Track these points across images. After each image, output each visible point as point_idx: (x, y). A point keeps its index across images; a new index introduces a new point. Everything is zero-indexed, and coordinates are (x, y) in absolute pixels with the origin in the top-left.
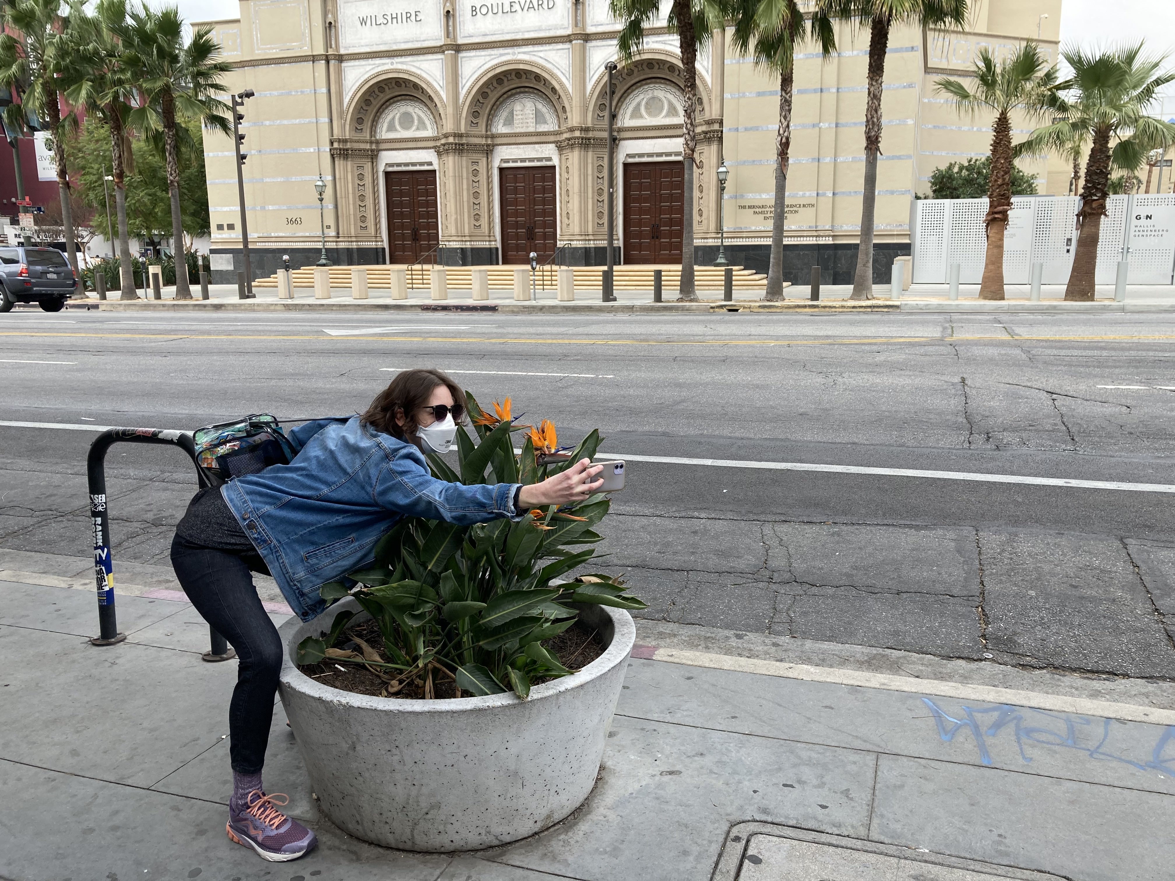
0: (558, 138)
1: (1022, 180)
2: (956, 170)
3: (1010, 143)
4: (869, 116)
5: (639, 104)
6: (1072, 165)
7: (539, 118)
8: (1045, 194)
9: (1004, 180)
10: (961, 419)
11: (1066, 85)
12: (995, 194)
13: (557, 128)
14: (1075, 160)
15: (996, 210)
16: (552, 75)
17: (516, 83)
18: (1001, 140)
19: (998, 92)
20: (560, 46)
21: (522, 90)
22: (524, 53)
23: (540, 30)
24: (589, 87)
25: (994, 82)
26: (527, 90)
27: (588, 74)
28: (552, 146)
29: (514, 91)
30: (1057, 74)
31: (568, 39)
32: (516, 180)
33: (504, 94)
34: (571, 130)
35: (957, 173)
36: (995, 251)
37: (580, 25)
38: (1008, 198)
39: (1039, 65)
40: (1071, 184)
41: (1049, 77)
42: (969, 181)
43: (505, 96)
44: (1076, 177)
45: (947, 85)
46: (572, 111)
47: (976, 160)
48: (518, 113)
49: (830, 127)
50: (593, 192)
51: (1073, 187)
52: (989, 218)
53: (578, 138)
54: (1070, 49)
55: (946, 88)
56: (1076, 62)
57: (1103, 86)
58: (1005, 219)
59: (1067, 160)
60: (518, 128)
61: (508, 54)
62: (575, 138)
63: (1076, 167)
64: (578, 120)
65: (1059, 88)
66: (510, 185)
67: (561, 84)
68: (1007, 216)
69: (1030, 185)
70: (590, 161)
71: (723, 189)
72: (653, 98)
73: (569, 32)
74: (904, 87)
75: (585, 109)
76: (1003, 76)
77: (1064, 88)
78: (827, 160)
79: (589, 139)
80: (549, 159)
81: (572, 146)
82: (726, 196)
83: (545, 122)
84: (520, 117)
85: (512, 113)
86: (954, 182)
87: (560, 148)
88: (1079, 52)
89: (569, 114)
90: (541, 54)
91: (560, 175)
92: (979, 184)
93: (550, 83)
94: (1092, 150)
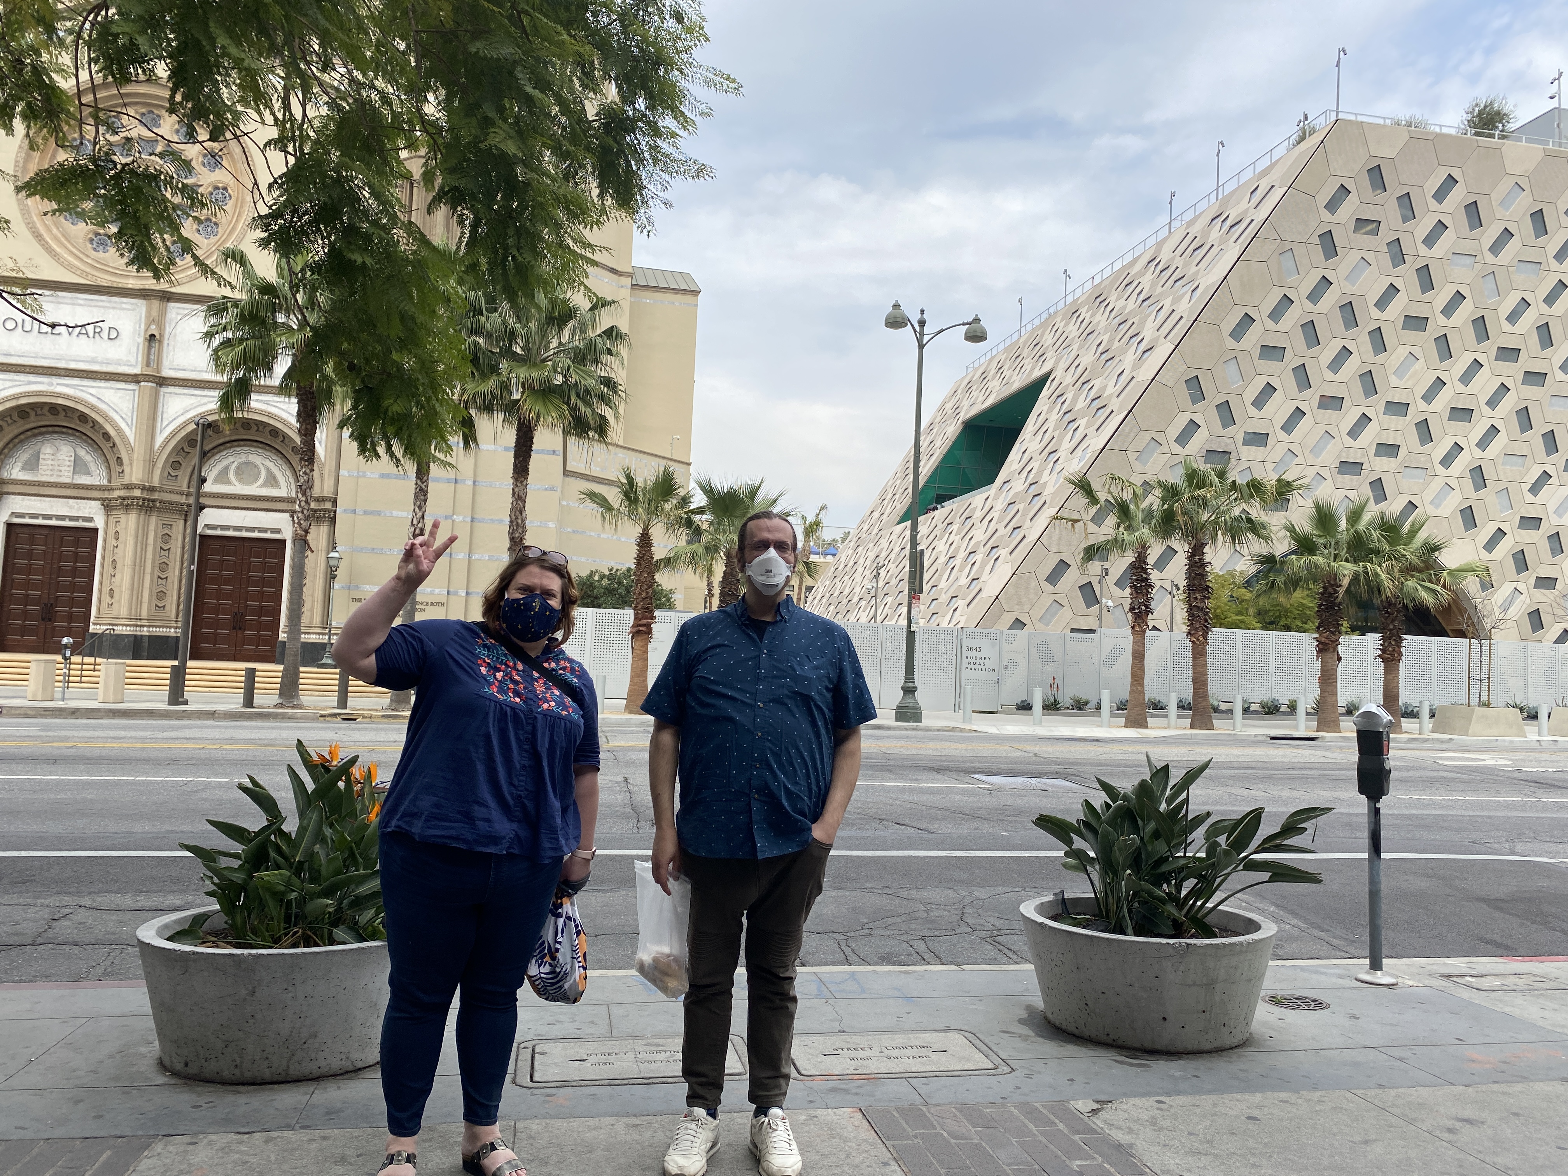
0: (106, 495)
1: (661, 593)
2: (596, 578)
3: (652, 558)
4: (513, 517)
5: (227, 468)
6: (706, 583)
7: (79, 466)
8: (682, 609)
9: (647, 593)
10: (628, 810)
11: (700, 511)
12: (639, 607)
13: (105, 482)
14: (709, 578)
15: (640, 622)
16: (106, 418)
17: (50, 420)
18: (644, 554)
19: (640, 510)
20: (122, 385)
21: (57, 429)
22: (67, 386)
23: (93, 361)
24: (159, 440)
25: (636, 500)
26: (64, 430)
27: (159, 424)
28: (97, 504)
29: (43, 429)
30: (691, 500)
31: (135, 379)
32: (32, 540)
33: (27, 431)
34: (129, 487)
35: (598, 581)
36: (640, 663)
37: (154, 365)
38: (652, 612)
39: (676, 489)
40: (706, 602)
41: (685, 501)
42: (610, 591)
43: (29, 433)
44: (710, 595)
45: (592, 496)
46: (131, 464)
47: (617, 570)
48: (47, 456)
49: (464, 521)
50: (153, 567)
51: (708, 604)
52: (634, 630)
53: (138, 498)
54: (703, 478)
55: (591, 498)
56: (708, 490)
57: (731, 516)
58: (649, 632)
59: (701, 577)
60: (44, 474)
61: (42, 383)
62: (133, 498)
63: (710, 584)
64: (140, 476)
65: (693, 512)
66: (22, 547)
67: (119, 430)
68: (651, 629)
69: (669, 600)
70: (152, 527)
71: (334, 577)
72: (247, 463)
73: (137, 371)
74: (546, 489)
75: (151, 464)
76: (644, 494)
77: (698, 513)
78: (461, 556)
79: (154, 501)
80: (91, 519)
81: (127, 508)
82: (337, 586)
83: (89, 473)
84: (50, 462)
85: (37, 457)
86: (596, 591)
87: (108, 507)
88: (710, 483)
89: (127, 469)
90: (93, 391)
91: (105, 540)
92: (620, 594)
93: (101, 427)
94: (725, 573)
